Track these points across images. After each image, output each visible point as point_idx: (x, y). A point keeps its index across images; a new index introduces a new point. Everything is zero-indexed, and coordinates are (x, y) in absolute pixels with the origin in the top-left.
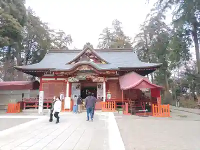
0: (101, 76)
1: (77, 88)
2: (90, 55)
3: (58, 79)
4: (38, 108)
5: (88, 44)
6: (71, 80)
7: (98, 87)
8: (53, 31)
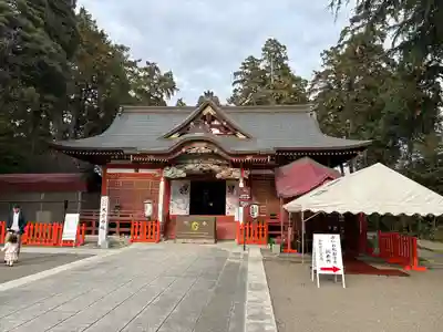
0: (235, 165)
1: (182, 191)
2: (213, 118)
3: (141, 171)
4: (97, 233)
5: (209, 94)
6: (168, 173)
7: (227, 189)
8: (133, 64)
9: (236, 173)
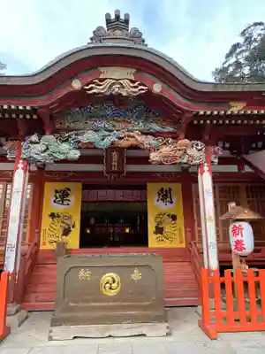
9: (195, 152)
